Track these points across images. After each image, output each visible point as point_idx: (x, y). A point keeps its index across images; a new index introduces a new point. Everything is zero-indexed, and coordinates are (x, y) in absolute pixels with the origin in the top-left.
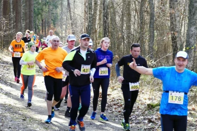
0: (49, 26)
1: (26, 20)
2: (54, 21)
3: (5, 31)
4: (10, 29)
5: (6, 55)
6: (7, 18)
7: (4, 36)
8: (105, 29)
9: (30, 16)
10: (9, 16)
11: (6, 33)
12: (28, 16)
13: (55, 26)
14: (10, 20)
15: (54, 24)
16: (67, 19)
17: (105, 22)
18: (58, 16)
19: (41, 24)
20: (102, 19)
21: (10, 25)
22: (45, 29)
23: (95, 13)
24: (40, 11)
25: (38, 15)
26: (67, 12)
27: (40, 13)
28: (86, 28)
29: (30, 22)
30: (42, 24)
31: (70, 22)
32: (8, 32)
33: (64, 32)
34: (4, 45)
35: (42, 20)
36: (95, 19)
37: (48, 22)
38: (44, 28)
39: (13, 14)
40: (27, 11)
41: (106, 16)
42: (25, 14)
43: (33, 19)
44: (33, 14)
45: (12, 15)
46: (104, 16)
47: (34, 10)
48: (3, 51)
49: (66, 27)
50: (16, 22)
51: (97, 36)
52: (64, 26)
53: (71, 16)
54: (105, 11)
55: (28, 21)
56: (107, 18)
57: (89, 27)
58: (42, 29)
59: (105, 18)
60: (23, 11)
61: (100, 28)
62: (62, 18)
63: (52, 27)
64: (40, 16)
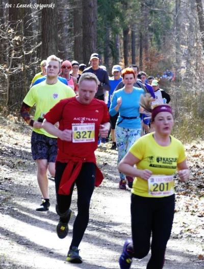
0: (143, 45)
3: (15, 64)
7: (12, 78)
9: (86, 22)
10: (25, 20)
11: (15, 70)
12: (81, 21)
21: (28, 47)
22: (133, 55)
24: (119, 6)
25: (111, 18)
27: (118, 13)
29: (87, 37)
30: (125, 42)
32: (21, 67)
33: (183, 63)
38: (130, 53)
40: (79, 6)
43: (93, 30)
50: (42, 37)
64: (117, 19)
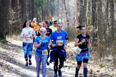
0: (48, 15)
1: (29, 11)
2: (52, 11)
3: (13, 20)
4: (17, 18)
5: (15, 39)
6: (15, 10)
7: (13, 24)
8: (93, 18)
9: (33, 8)
10: (16, 8)
12: (31, 8)
13: (53, 15)
14: (17, 11)
15: (52, 14)
16: (62, 10)
17: (93, 12)
18: (55, 7)
19: (41, 14)
20: (91, 10)
21: (17, 15)
22: (45, 17)
23: (86, 5)
24: (41, 3)
26: (63, 4)
27: (41, 5)
28: (78, 17)
29: (33, 12)
30: (43, 14)
31: (65, 11)
32: (15, 21)
33: (60, 20)
34: (12, 32)
35: (43, 11)
36: (86, 10)
37: (47, 12)
38: (44, 17)
39: (20, 6)
40: (31, 3)
41: (94, 7)
42: (29, 6)
43: (35, 10)
44: (35, 6)
45: (19, 8)
46: (93, 7)
47: (36, 2)
48: (12, 36)
49: (62, 16)
50: (22, 12)
51: (87, 23)
52: (60, 15)
53: (65, 7)
54: (94, 3)
55: (31, 12)
56: (95, 9)
57: (80, 16)
58: (43, 17)
59: (94, 9)
60: (27, 3)
61: (89, 16)
62: (58, 9)
63: (50, 15)
64: (40, 7)
